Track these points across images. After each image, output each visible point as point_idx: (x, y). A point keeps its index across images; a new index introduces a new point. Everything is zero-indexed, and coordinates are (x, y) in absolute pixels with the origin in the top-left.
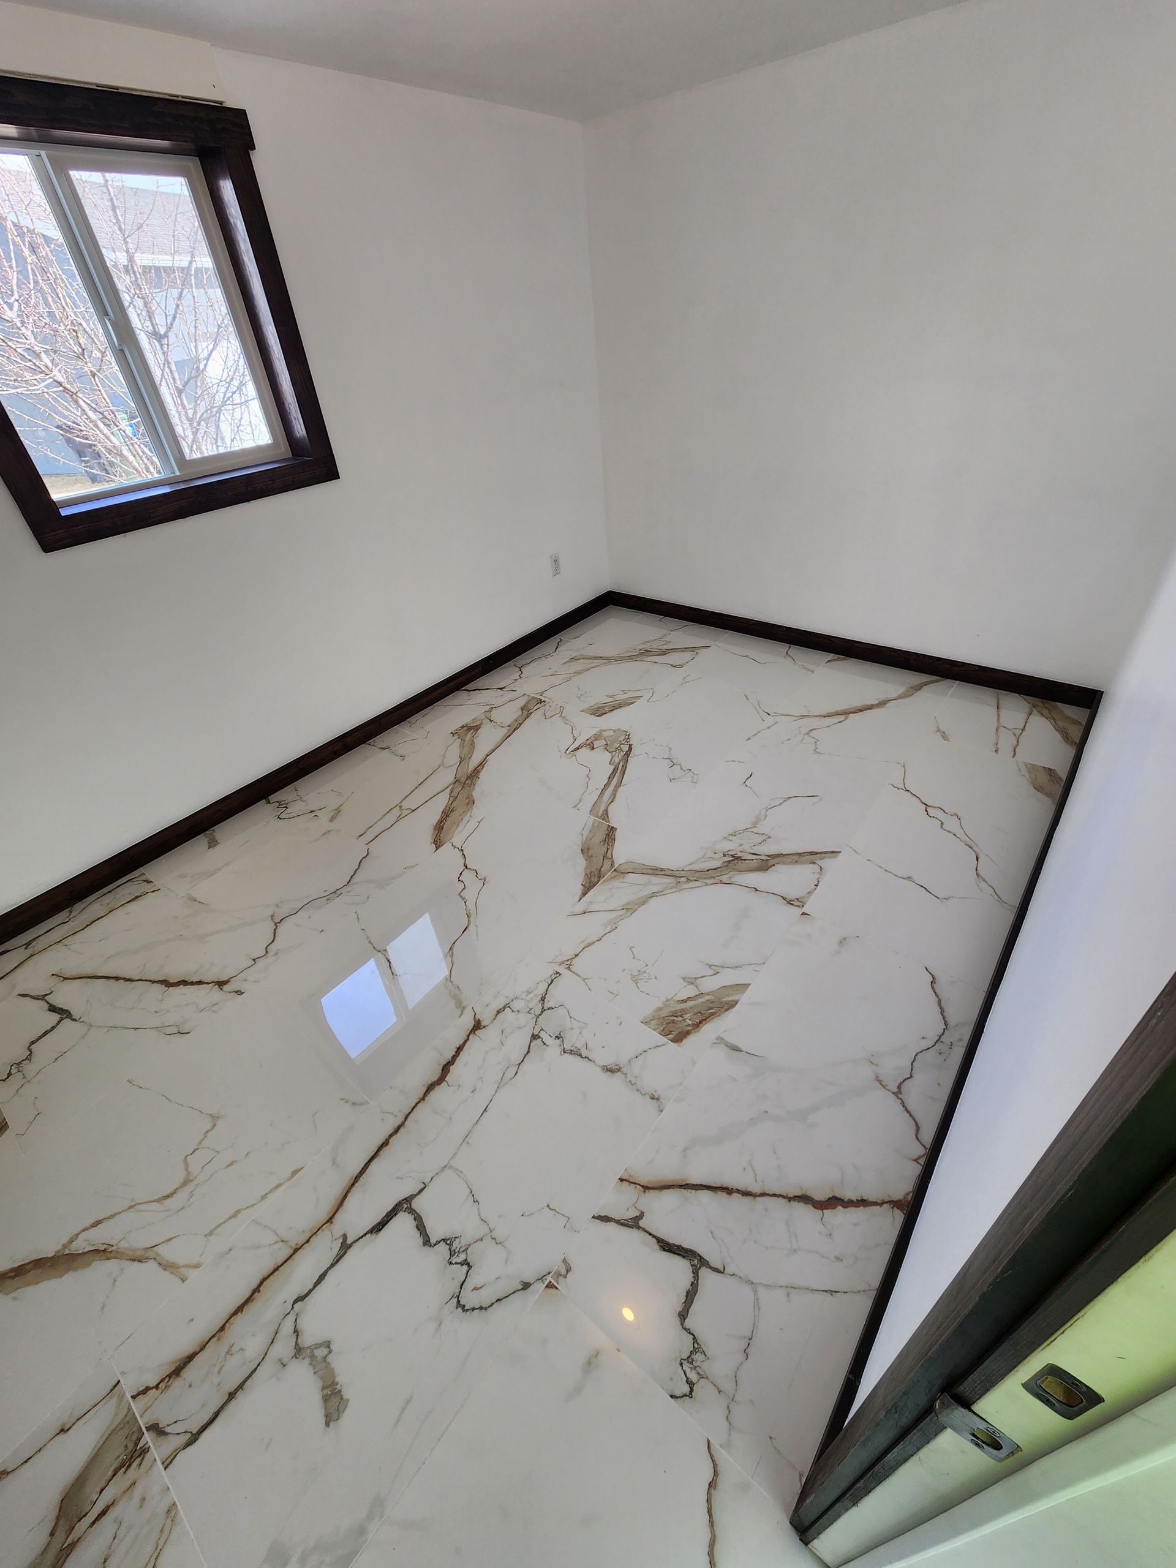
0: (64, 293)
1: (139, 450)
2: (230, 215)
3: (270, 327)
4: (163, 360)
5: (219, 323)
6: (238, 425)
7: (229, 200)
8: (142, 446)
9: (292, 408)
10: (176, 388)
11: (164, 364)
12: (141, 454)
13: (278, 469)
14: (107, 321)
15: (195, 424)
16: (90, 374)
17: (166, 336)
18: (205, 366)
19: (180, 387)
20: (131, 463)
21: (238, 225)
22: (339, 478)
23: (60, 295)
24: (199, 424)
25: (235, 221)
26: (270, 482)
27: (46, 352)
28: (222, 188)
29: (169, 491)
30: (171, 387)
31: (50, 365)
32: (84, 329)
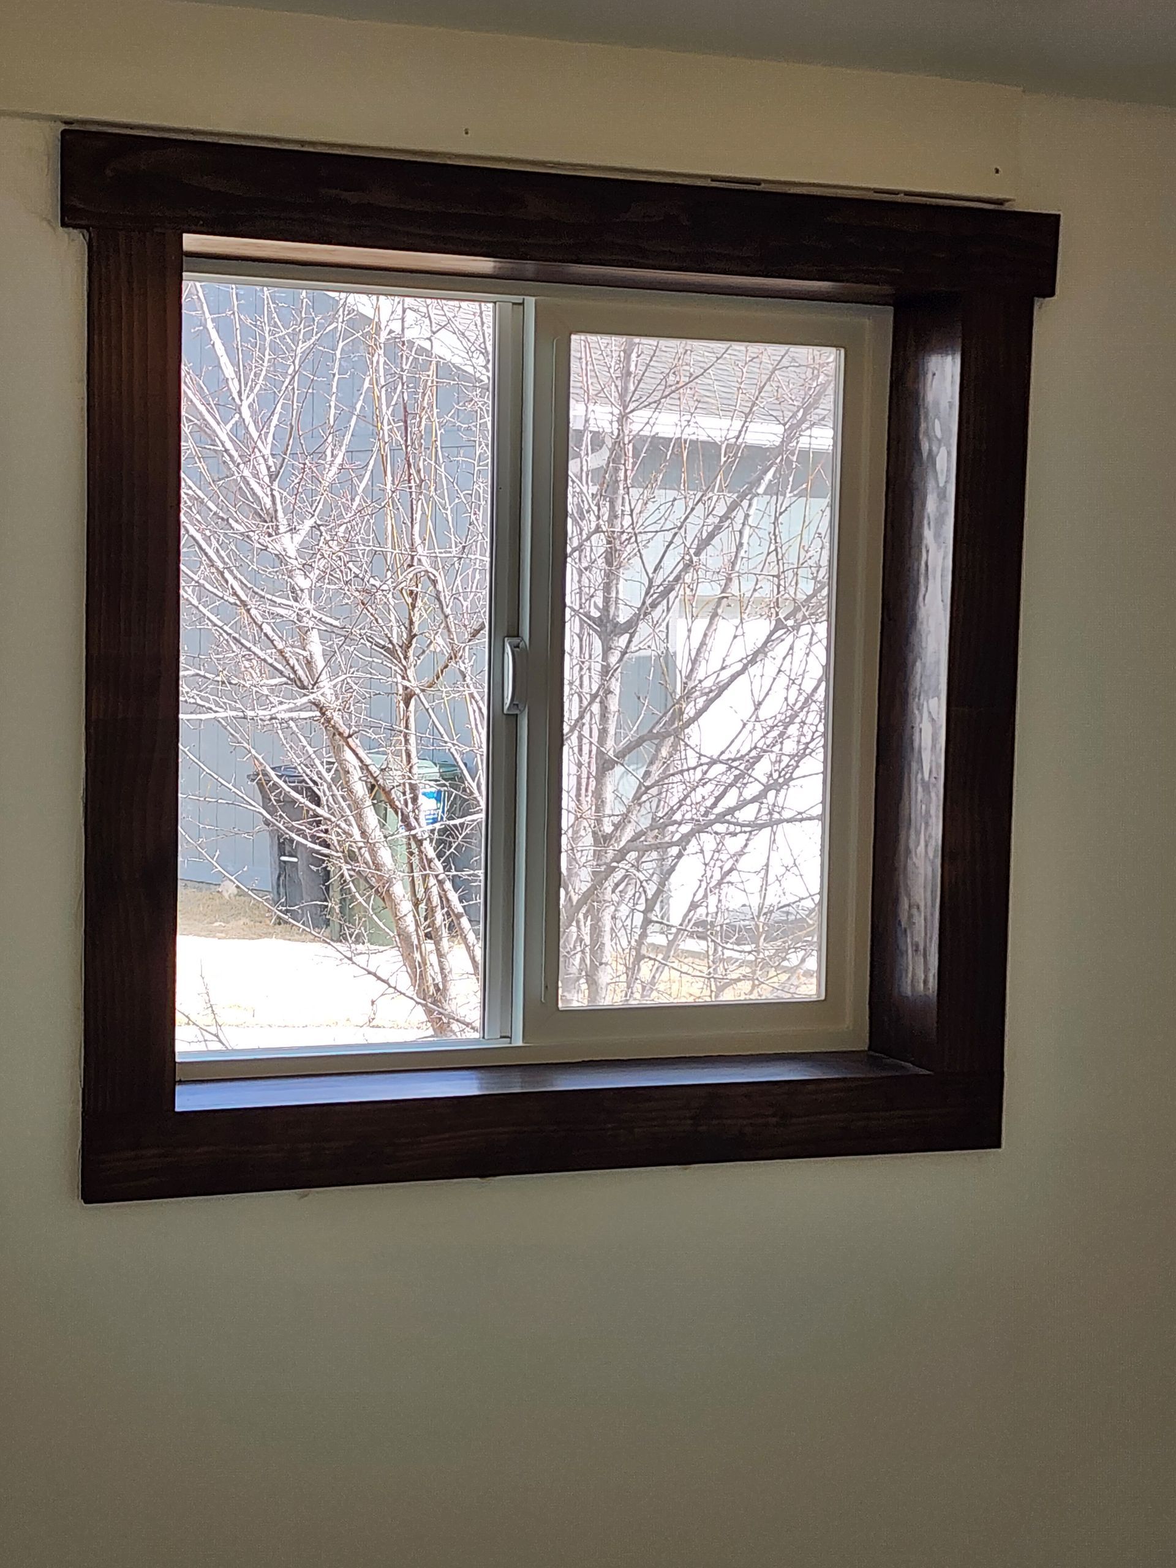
0: (428, 512)
1: (435, 891)
2: (926, 433)
3: (933, 702)
4: (595, 687)
5: (781, 616)
6: (726, 868)
7: (937, 403)
8: (448, 885)
9: (919, 920)
10: (600, 753)
11: (594, 697)
12: (436, 900)
13: (811, 1087)
14: (508, 649)
15: (610, 854)
16: (401, 692)
17: (630, 627)
18: (700, 713)
19: (611, 754)
20: (398, 919)
21: (938, 459)
22: (997, 1145)
23: (418, 516)
24: (621, 855)
25: (934, 448)
26: (774, 1120)
27: (328, 633)
28: (930, 376)
29: (475, 1092)
30: (586, 749)
31: (320, 662)
32: (438, 592)
